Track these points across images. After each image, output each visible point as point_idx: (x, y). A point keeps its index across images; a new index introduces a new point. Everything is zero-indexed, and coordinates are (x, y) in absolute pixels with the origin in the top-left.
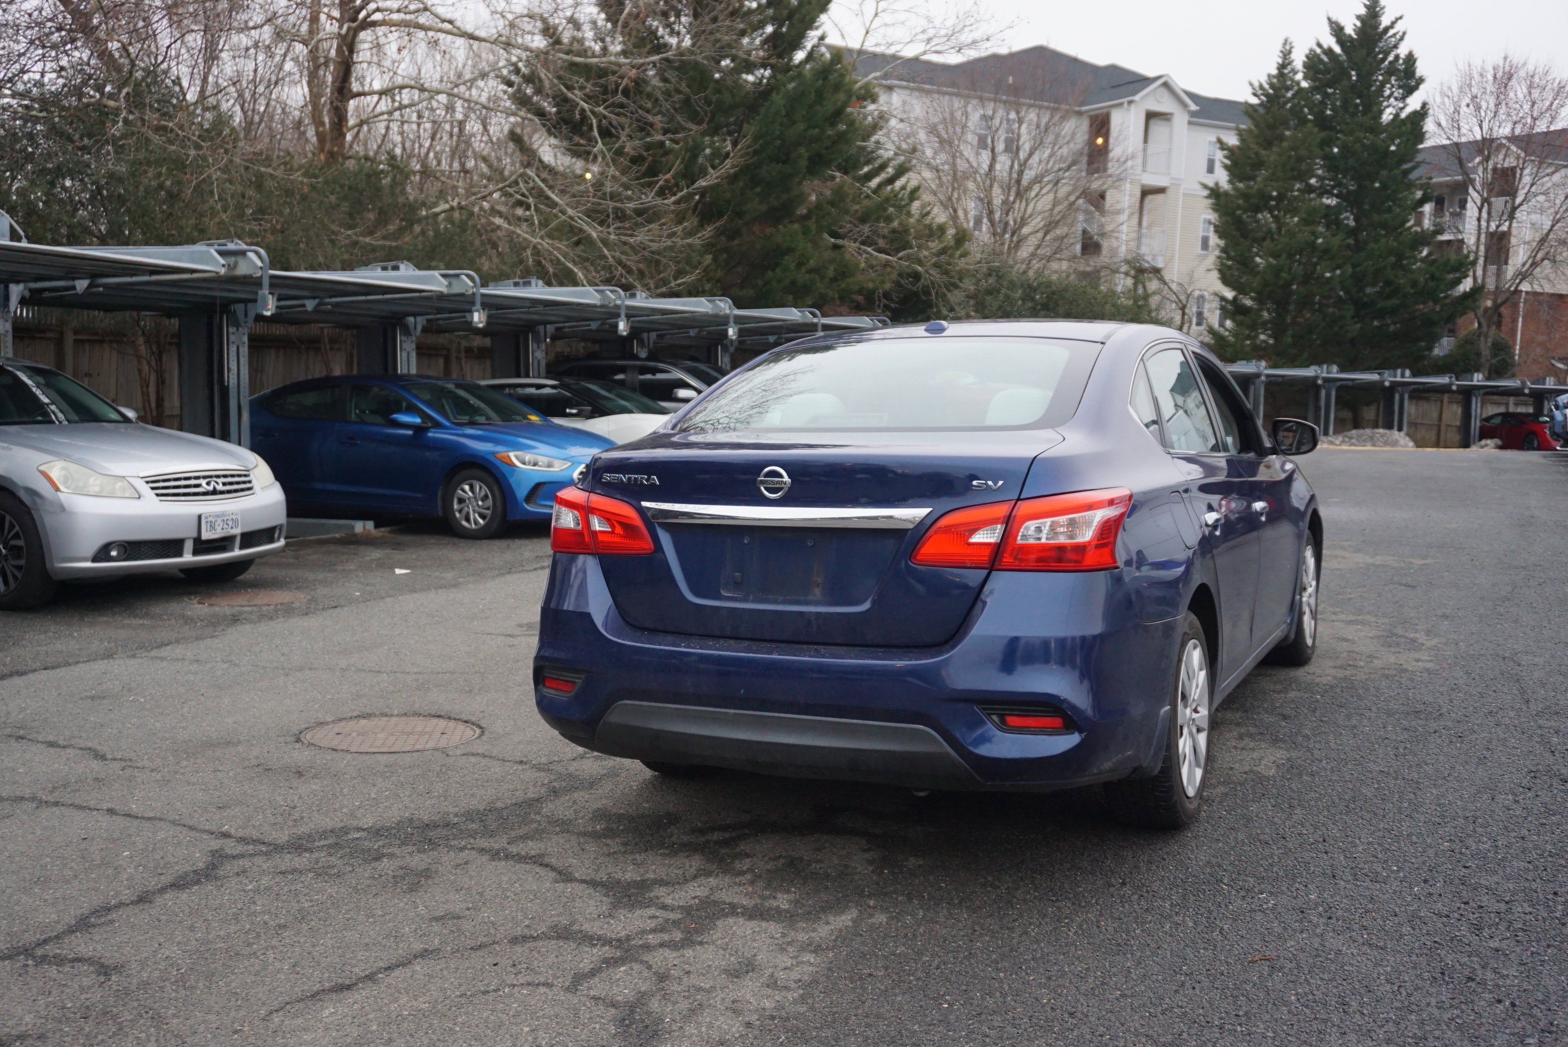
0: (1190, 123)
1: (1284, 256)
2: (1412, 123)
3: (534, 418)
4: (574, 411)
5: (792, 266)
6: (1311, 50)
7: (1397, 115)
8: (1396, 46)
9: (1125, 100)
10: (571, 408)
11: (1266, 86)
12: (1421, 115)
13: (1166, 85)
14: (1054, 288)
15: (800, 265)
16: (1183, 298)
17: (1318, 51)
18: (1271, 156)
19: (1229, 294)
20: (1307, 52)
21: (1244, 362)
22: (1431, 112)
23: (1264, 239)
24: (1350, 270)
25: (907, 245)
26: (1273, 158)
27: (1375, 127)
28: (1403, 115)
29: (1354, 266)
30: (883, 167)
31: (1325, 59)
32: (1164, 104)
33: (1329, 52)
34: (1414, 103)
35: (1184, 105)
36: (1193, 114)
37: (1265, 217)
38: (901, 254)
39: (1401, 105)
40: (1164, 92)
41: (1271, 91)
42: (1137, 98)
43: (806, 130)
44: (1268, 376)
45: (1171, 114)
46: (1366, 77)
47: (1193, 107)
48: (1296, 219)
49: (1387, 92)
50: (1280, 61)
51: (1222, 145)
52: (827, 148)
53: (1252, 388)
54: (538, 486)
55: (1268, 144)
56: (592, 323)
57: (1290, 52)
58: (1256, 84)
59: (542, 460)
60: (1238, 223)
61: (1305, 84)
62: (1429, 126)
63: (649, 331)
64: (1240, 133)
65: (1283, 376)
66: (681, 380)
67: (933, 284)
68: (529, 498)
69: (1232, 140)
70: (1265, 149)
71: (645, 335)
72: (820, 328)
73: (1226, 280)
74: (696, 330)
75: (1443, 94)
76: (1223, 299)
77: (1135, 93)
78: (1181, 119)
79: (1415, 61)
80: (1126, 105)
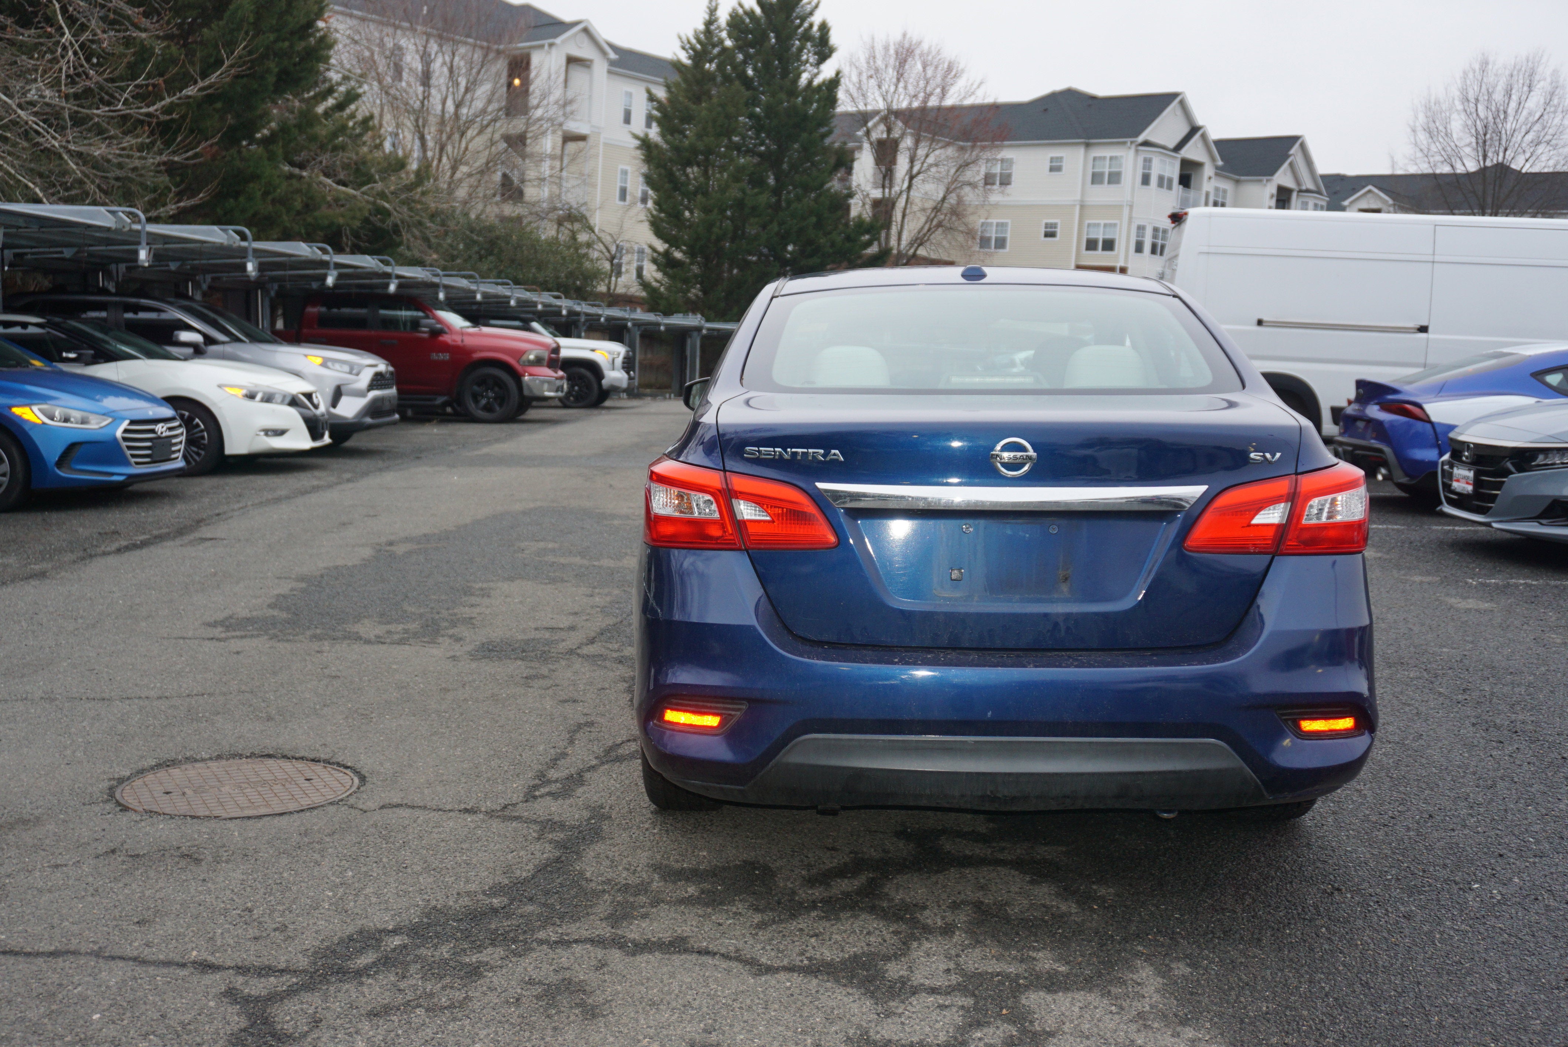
0: (609, 72)
1: (716, 211)
2: (827, 88)
3: (37, 363)
4: (72, 355)
5: (259, 194)
6: (734, 10)
7: (810, 82)
8: (811, 13)
9: (546, 42)
10: (68, 351)
11: (694, 41)
12: (834, 83)
13: (586, 31)
14: (498, 233)
15: (266, 194)
16: (613, 249)
17: (740, 11)
18: (703, 110)
19: (661, 246)
20: (730, 10)
21: (681, 315)
22: (842, 81)
23: (695, 193)
24: (776, 229)
25: (370, 180)
26: (704, 113)
27: (792, 90)
28: (816, 82)
29: (780, 224)
30: (330, 91)
31: (748, 20)
32: (585, 51)
33: (751, 14)
34: (827, 71)
35: (604, 53)
36: (612, 63)
37: (693, 171)
38: (365, 188)
39: (815, 71)
40: (584, 37)
41: (698, 47)
42: (558, 41)
43: (275, 42)
44: (709, 329)
45: (591, 61)
46: (784, 39)
47: (613, 56)
48: (725, 175)
49: (804, 57)
50: (707, 17)
51: (651, 98)
52: (295, 65)
53: (689, 341)
54: (72, 447)
55: (697, 100)
56: (65, 250)
57: (716, 9)
58: (684, 39)
59: (76, 415)
60: (670, 177)
61: (728, 43)
62: (841, 94)
63: (118, 261)
64: (668, 87)
65: (718, 330)
66: (180, 320)
67: (403, 222)
68: (61, 462)
69: (661, 93)
70: (694, 103)
71: (113, 267)
72: (332, 266)
73: (659, 233)
74: (178, 264)
75: (852, 64)
76: (654, 250)
77: (556, 36)
78: (600, 67)
79: (828, 31)
80: (546, 47)
